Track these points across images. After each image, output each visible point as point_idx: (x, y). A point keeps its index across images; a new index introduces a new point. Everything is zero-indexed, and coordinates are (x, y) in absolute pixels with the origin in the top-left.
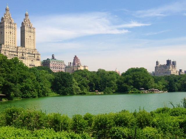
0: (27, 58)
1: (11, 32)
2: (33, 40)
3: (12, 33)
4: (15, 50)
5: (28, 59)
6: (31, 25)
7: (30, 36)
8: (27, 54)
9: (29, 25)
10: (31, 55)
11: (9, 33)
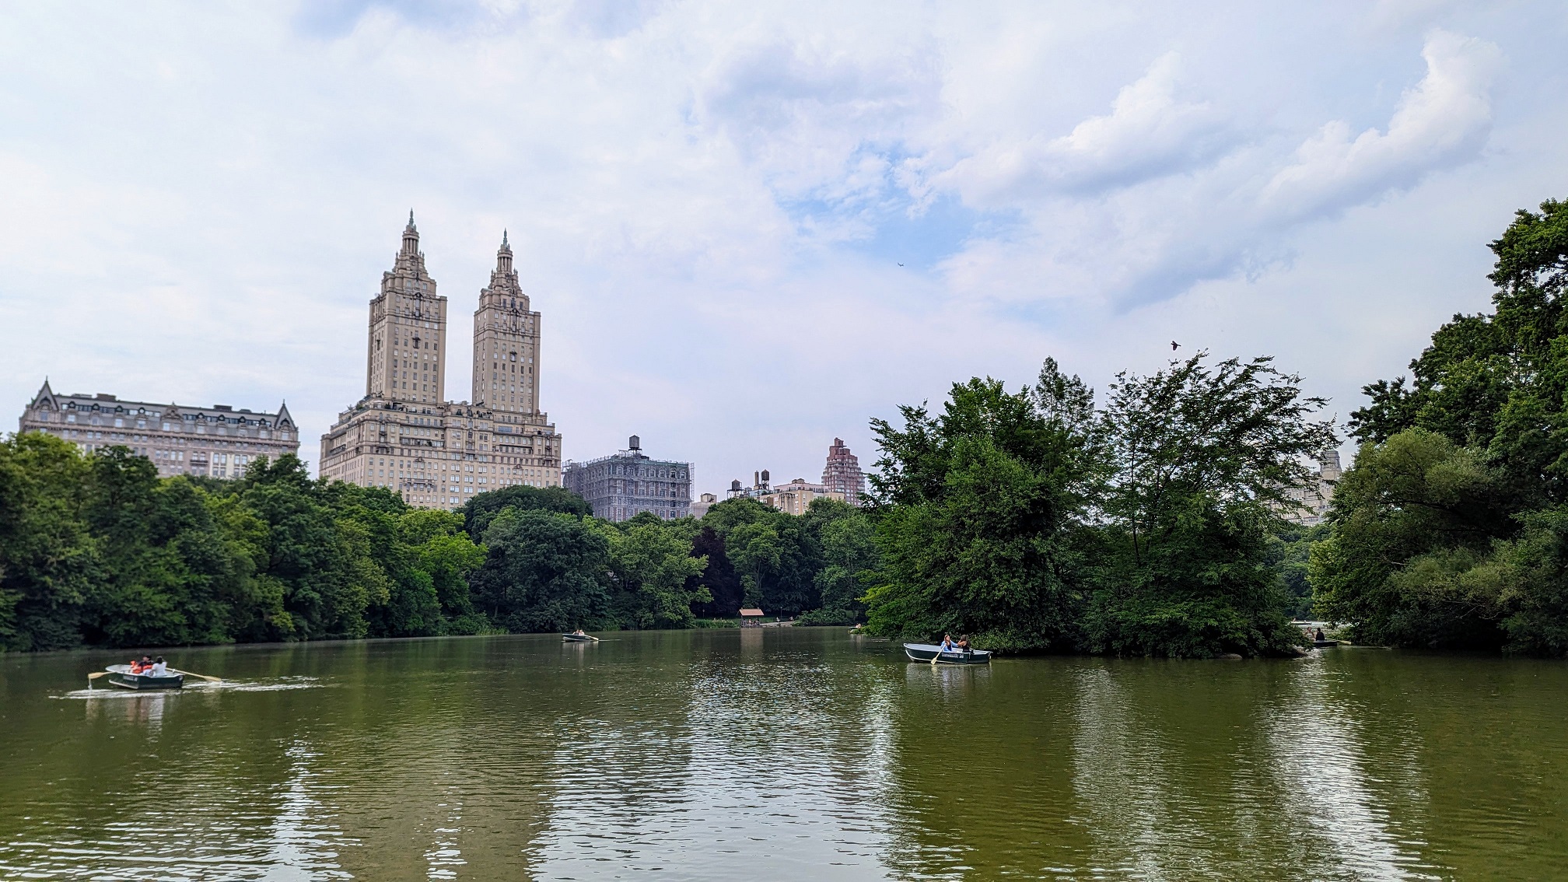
0: (494, 457)
1: (417, 340)
2: (526, 370)
3: (421, 344)
4: (432, 421)
5: (498, 459)
6: (518, 301)
7: (514, 354)
8: (490, 437)
9: (509, 300)
10: (513, 441)
11: (411, 343)
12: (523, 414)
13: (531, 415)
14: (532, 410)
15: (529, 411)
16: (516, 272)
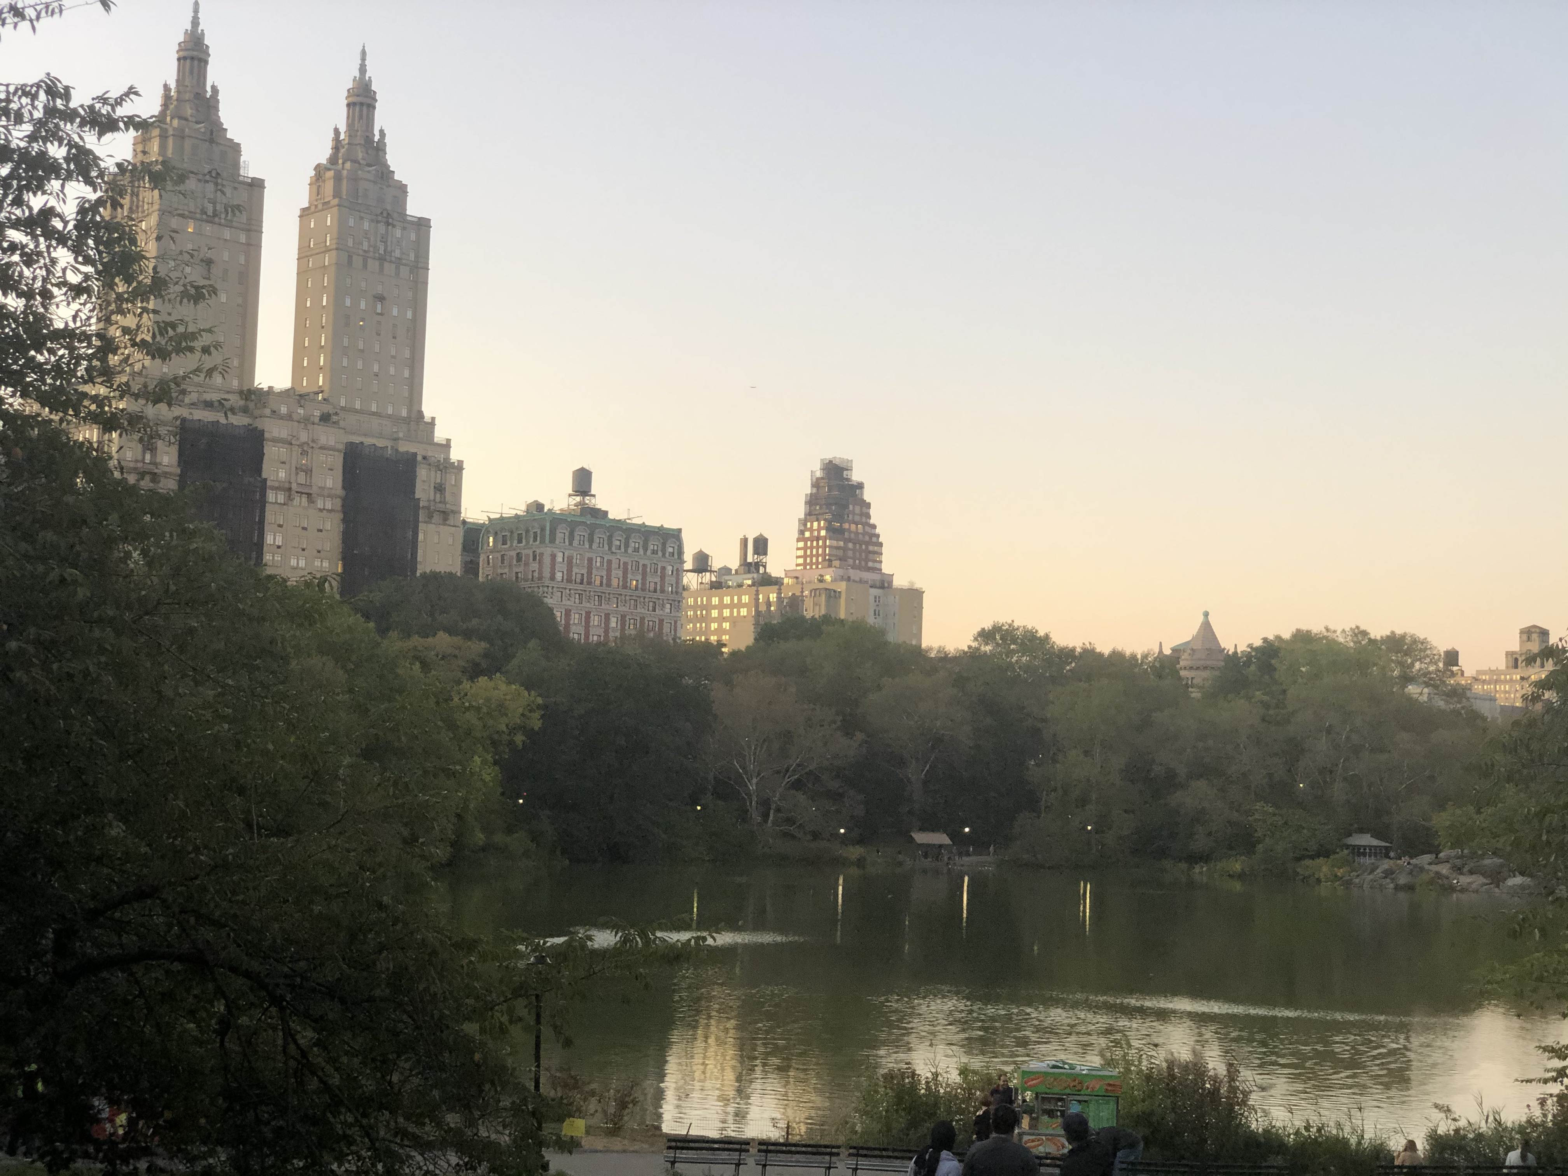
1: (210, 263)
2: (402, 332)
3: (216, 272)
6: (387, 194)
7: (381, 298)
9: (371, 190)
11: (199, 268)
12: (395, 419)
13: (407, 421)
14: (410, 411)
15: (404, 413)
16: (382, 132)
